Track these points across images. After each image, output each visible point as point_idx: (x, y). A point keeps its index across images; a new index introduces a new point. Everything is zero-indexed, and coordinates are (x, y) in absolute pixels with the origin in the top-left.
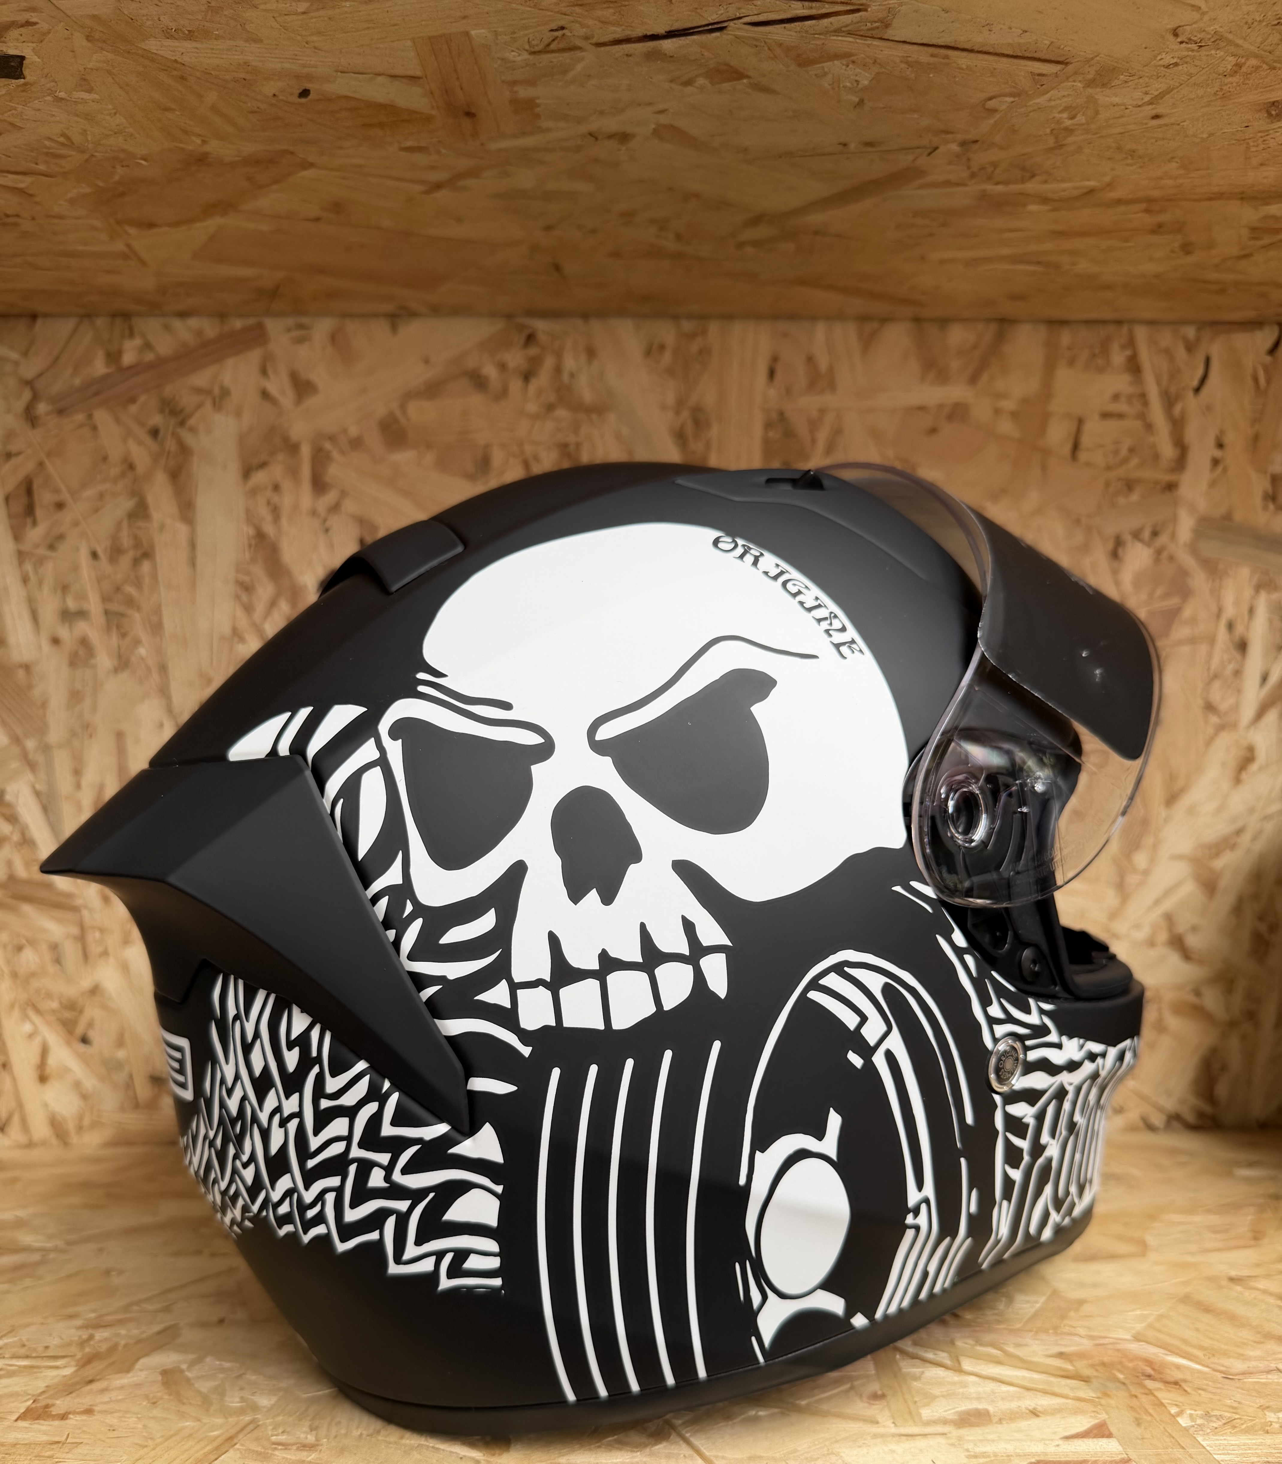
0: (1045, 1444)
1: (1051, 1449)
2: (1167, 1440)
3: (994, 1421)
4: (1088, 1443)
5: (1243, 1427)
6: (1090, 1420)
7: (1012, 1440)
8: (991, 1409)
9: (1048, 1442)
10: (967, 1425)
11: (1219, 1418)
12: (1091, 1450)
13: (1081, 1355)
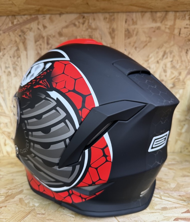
0: (178, 214)
3: (168, 209)
4: (186, 214)
6: (186, 209)
7: (172, 214)
10: (163, 210)
13: (184, 196)
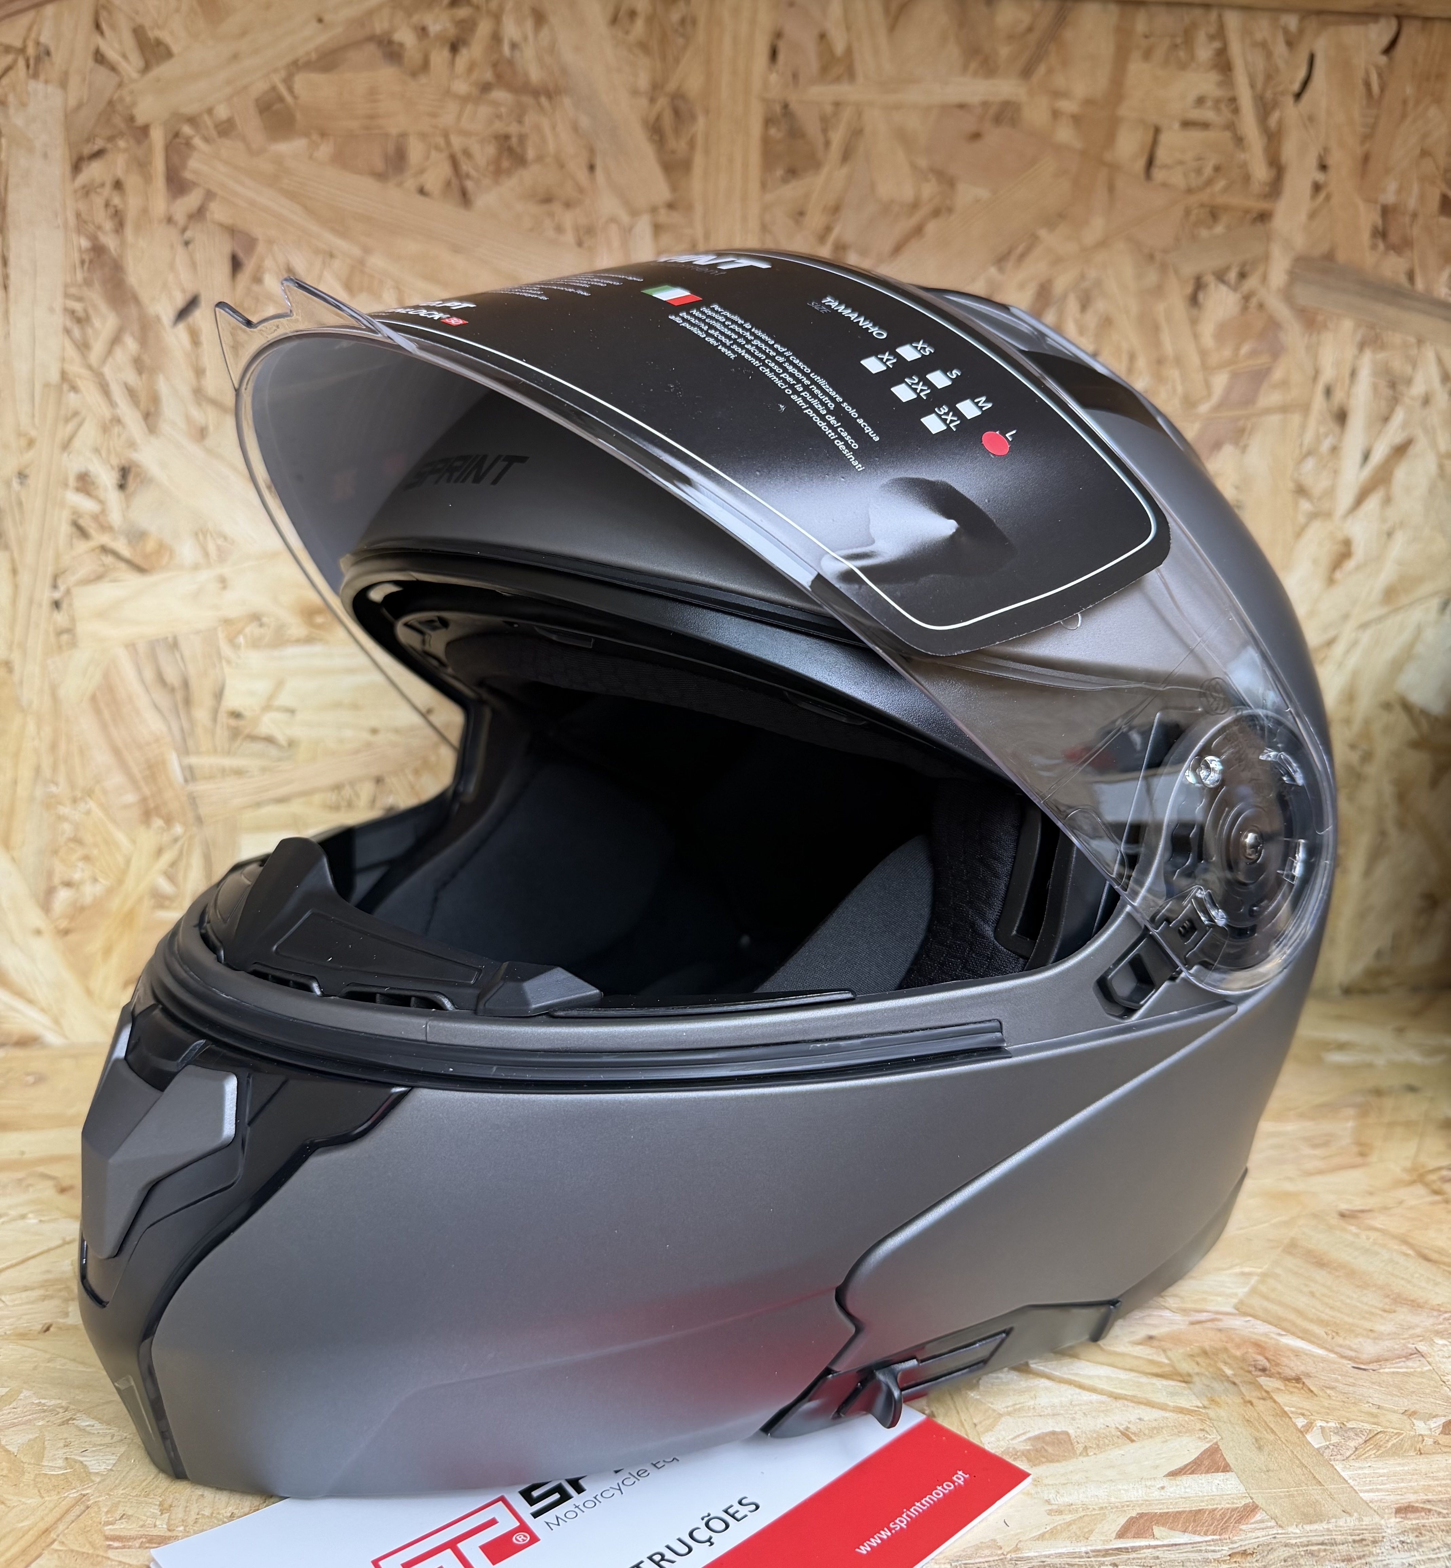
0: (1146, 1486)
1: (1156, 1494)
2: (1299, 1471)
3: (1078, 1452)
4: (1200, 1481)
5: (1389, 1445)
6: (1200, 1444)
7: (1104, 1483)
8: (1071, 1432)
9: (1149, 1483)
10: (1044, 1460)
11: (1357, 1432)
12: (1205, 1494)
13: (1176, 1339)
